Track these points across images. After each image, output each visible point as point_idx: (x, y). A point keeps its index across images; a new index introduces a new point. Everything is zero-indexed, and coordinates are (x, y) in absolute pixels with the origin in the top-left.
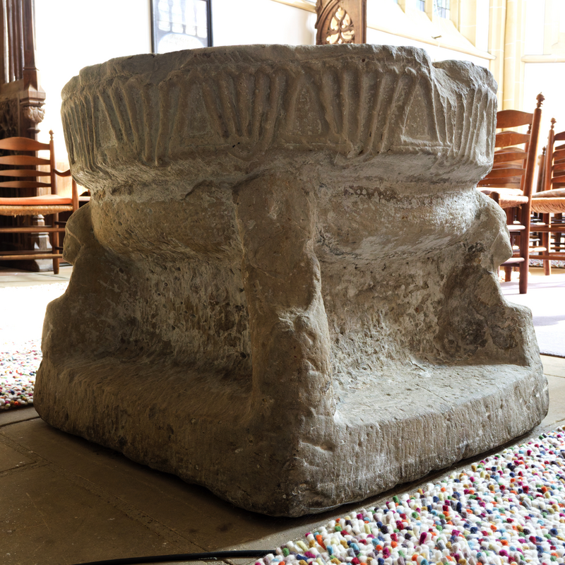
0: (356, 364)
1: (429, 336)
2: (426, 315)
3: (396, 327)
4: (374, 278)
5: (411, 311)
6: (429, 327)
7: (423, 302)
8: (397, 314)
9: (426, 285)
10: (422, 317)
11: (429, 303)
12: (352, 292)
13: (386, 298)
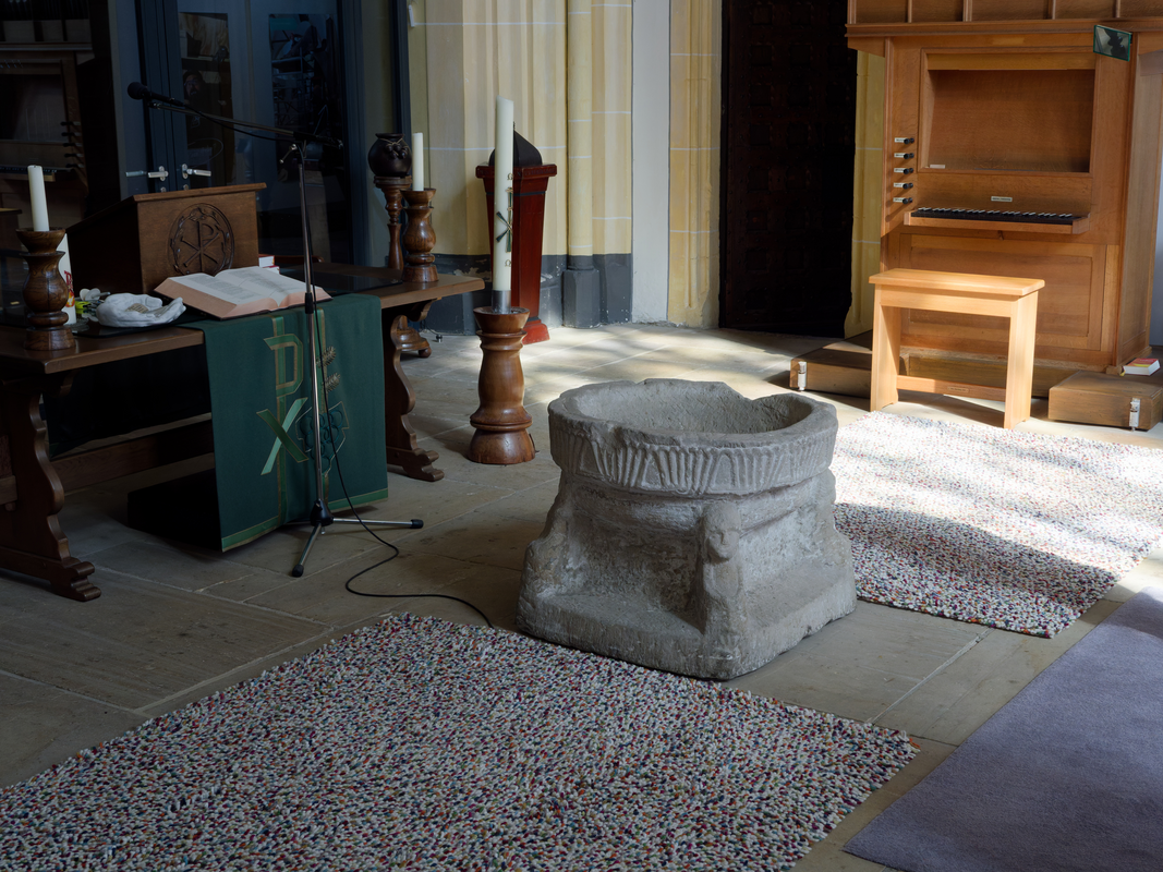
0: (615, 584)
1: (681, 592)
2: (683, 577)
3: (654, 576)
4: (643, 541)
5: (671, 570)
6: (683, 586)
7: (682, 567)
8: (658, 568)
9: (686, 558)
10: (679, 576)
11: (686, 570)
12: (623, 544)
13: (651, 556)
